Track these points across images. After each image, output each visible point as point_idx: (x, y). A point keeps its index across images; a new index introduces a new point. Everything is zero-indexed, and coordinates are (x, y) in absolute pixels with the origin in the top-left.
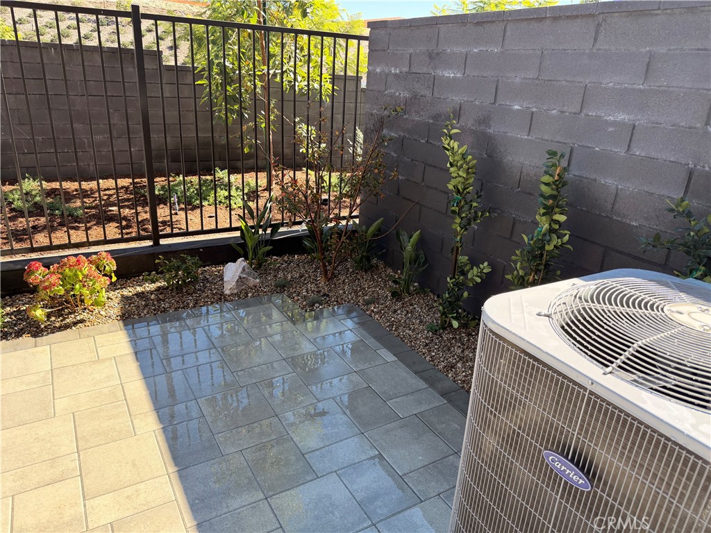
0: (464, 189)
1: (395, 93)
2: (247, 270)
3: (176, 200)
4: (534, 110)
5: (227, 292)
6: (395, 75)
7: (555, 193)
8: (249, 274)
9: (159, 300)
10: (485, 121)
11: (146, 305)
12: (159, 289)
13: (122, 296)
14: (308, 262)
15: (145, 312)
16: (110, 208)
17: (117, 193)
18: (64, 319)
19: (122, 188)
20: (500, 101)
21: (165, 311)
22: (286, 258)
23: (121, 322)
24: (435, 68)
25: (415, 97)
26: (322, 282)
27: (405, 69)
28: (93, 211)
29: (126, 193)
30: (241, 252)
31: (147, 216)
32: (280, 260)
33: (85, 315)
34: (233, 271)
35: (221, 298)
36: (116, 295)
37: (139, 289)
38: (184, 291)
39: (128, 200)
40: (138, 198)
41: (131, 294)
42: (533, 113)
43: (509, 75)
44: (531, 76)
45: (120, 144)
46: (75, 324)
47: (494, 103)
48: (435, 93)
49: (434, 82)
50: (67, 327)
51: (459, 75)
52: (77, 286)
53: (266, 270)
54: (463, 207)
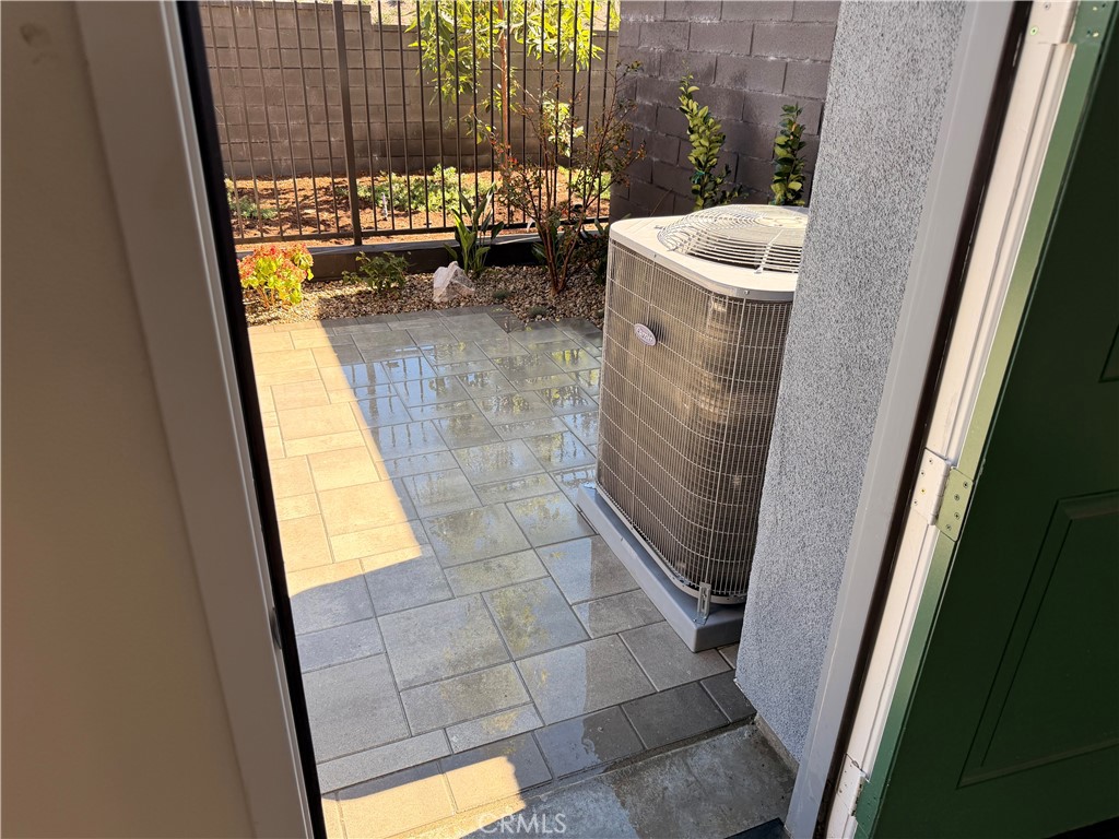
0: (708, 161)
1: (649, 48)
2: (460, 276)
3: (386, 203)
4: (789, 60)
5: (437, 300)
6: (650, 24)
7: (789, 156)
8: (463, 280)
9: (360, 304)
10: (740, 78)
11: (346, 308)
12: (360, 293)
13: (320, 298)
14: (538, 274)
15: (345, 314)
16: (306, 211)
17: (315, 194)
18: (258, 316)
19: (320, 189)
20: (755, 53)
21: (366, 314)
22: (511, 269)
23: (318, 322)
24: (690, 14)
25: (671, 52)
26: (550, 294)
27: (660, 17)
28: (286, 214)
29: (325, 194)
30: (455, 255)
31: (349, 221)
32: (503, 269)
33: (280, 313)
34: (444, 276)
35: (429, 305)
36: (313, 298)
37: (339, 292)
38: (389, 296)
39: (326, 202)
40: (337, 201)
41: (329, 297)
42: (787, 64)
43: (765, 18)
44: (786, 19)
45: (318, 132)
46: (269, 321)
47: (750, 55)
48: (691, 46)
49: (689, 31)
50: (261, 323)
51: (716, 21)
52: (272, 279)
53: (484, 280)
54: (706, 184)
